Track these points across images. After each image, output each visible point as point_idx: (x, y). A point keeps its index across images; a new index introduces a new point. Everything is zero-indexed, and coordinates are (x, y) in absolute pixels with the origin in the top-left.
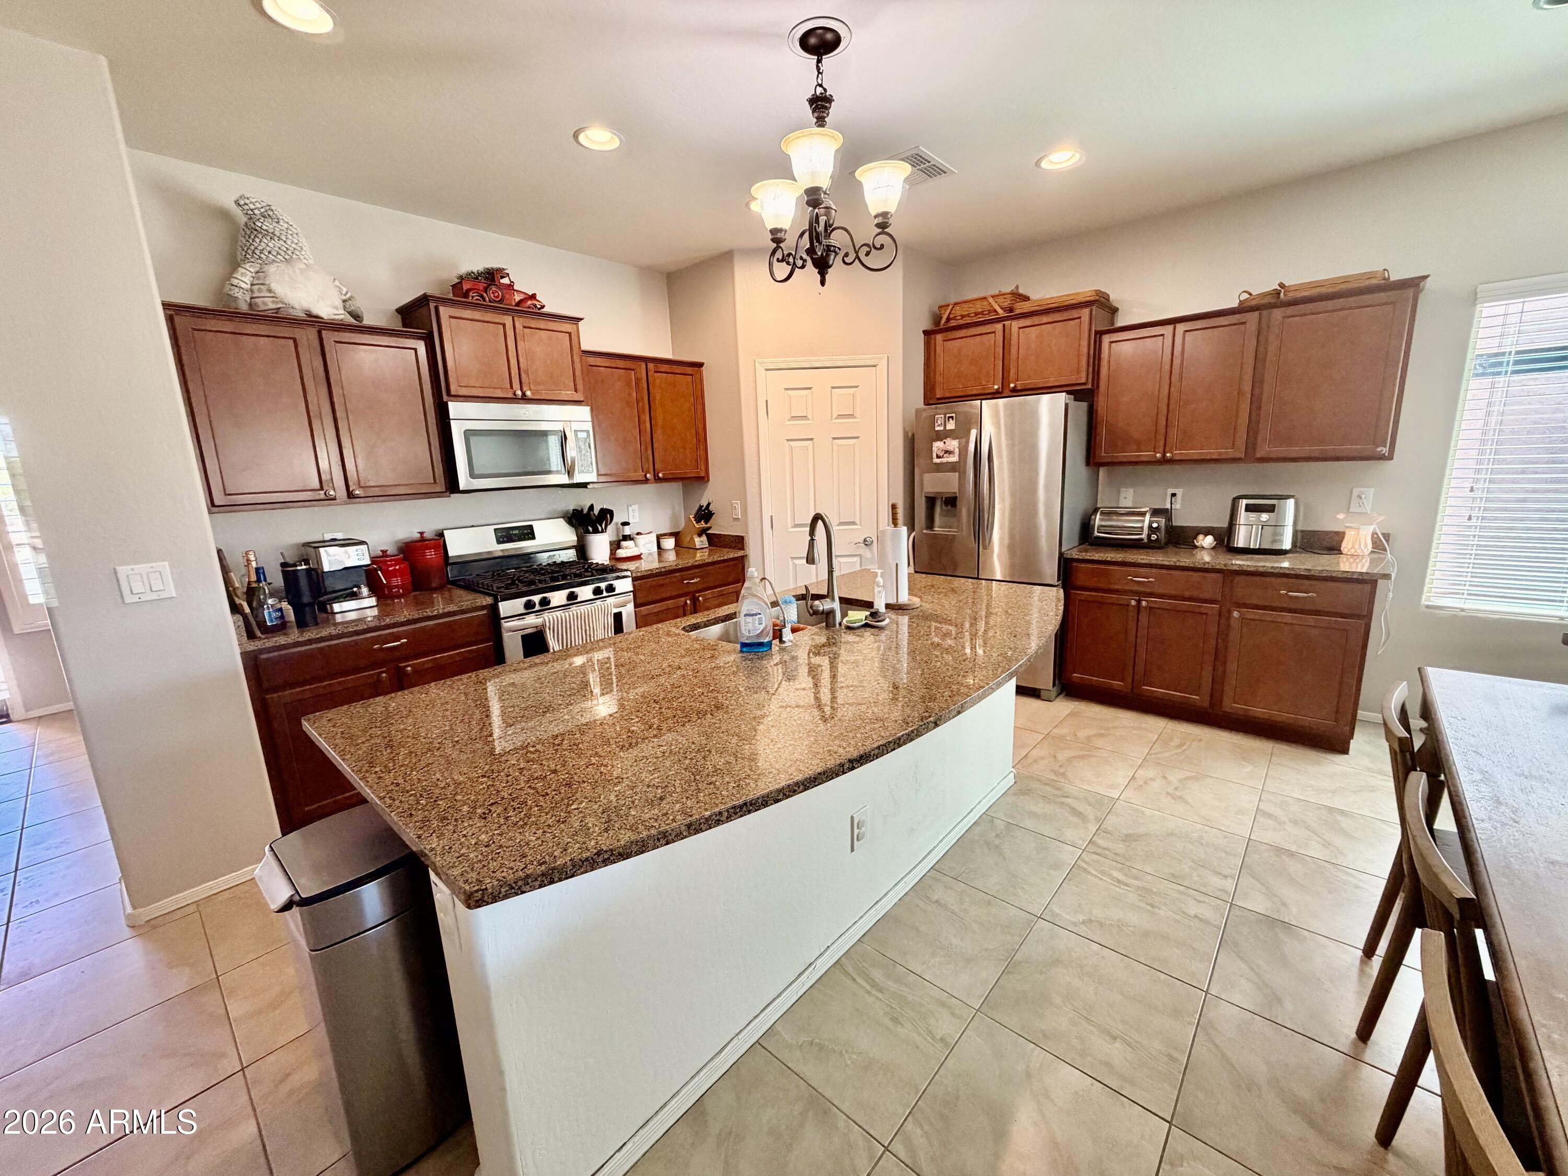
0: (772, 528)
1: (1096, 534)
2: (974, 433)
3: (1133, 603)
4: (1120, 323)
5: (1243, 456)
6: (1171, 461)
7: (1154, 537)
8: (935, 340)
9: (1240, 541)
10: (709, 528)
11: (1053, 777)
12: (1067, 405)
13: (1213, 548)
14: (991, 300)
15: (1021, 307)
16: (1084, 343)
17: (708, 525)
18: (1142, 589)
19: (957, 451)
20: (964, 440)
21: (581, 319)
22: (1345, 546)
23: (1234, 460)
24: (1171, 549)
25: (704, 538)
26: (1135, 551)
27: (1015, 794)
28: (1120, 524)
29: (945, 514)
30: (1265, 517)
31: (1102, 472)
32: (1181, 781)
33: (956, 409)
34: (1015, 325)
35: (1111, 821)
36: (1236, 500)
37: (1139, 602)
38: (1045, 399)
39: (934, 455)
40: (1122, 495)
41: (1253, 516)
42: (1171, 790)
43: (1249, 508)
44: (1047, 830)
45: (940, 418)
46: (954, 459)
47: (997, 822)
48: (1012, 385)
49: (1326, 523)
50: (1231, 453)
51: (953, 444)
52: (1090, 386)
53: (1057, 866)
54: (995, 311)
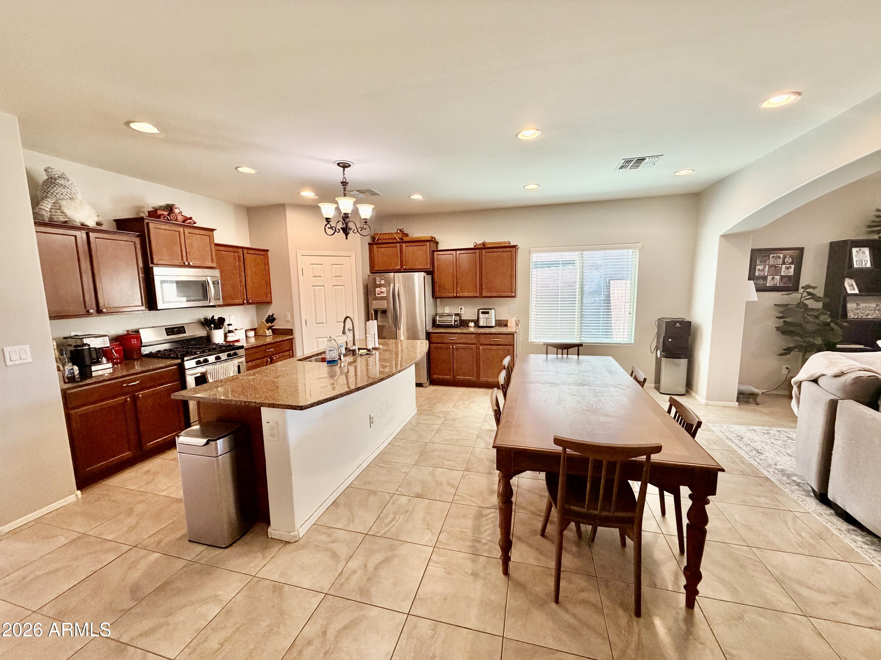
0: (306, 324)
1: (438, 323)
2: (392, 285)
3: (451, 347)
4: (439, 248)
5: (479, 295)
6: (459, 297)
7: (456, 323)
8: (373, 247)
9: (481, 324)
10: (273, 326)
11: (430, 409)
12: (424, 277)
13: (474, 327)
14: (394, 234)
15: (406, 239)
16: (428, 254)
17: (273, 324)
18: (454, 342)
19: (386, 292)
20: (388, 288)
21: (215, 230)
22: (509, 325)
23: (477, 297)
24: (462, 327)
25: (270, 330)
26: (451, 329)
27: (418, 415)
28: (445, 319)
29: (381, 317)
30: (487, 315)
31: (438, 300)
32: (469, 403)
33: (385, 276)
34: (404, 245)
35: (448, 417)
36: (479, 310)
37: (453, 346)
38: (416, 274)
39: (377, 294)
40: (445, 309)
41: (483, 315)
42: (465, 406)
43: (483, 313)
44: (429, 422)
45: (378, 279)
46: (385, 295)
47: (413, 423)
48: (404, 267)
49: (502, 317)
50: (475, 295)
51: (384, 289)
52: (431, 270)
53: (432, 430)
54: (396, 239)
